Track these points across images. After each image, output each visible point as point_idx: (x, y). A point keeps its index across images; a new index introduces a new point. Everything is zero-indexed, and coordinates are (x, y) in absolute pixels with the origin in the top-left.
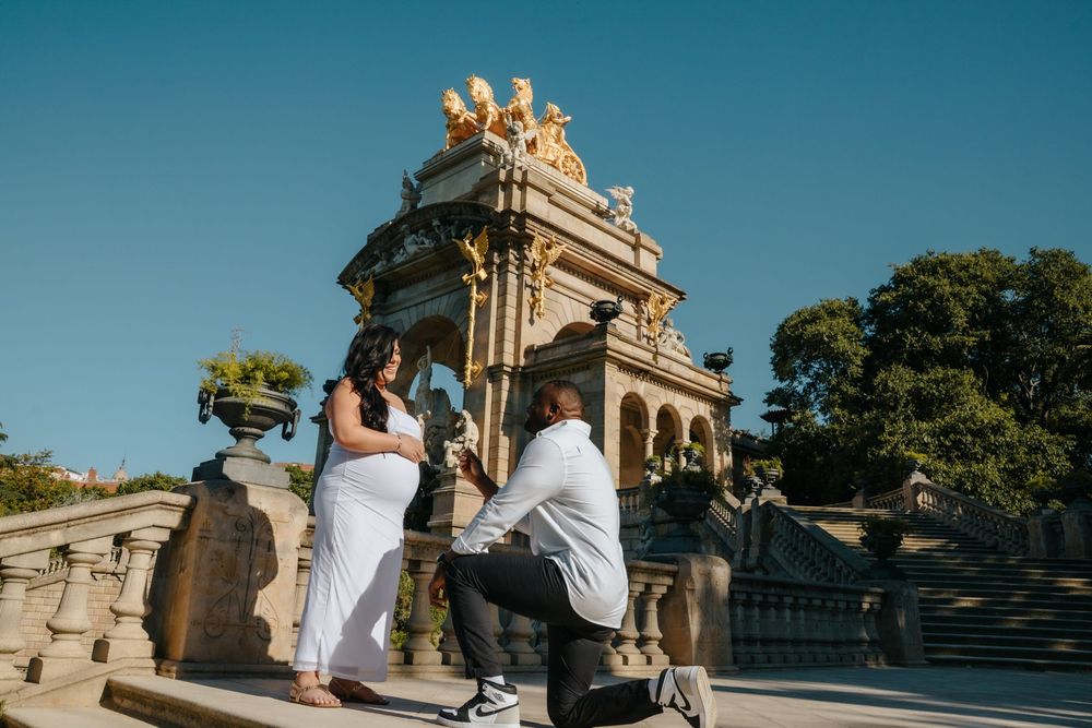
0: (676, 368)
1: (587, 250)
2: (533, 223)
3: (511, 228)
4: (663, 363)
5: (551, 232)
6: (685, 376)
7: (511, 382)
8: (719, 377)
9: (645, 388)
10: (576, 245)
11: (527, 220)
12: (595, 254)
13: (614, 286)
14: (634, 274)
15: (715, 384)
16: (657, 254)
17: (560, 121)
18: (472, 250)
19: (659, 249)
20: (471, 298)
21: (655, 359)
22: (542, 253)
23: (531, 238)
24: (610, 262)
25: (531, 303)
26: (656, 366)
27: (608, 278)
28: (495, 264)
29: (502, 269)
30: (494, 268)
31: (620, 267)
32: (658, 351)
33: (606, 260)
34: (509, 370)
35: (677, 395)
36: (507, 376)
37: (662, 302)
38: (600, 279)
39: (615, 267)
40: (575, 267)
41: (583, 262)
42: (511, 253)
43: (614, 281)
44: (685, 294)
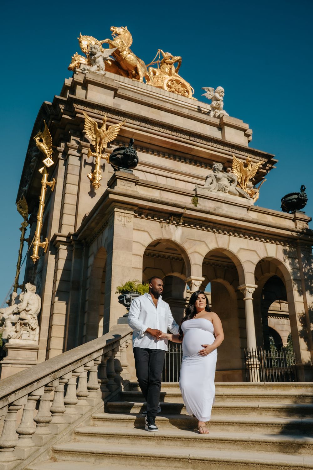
0: (225, 209)
1: (151, 127)
2: (82, 107)
3: (64, 116)
5: (103, 113)
6: (234, 215)
7: (68, 250)
8: (292, 216)
9: (183, 233)
10: (137, 123)
11: (75, 105)
12: (161, 130)
13: (195, 158)
14: (210, 144)
15: (289, 224)
16: (244, 130)
17: (172, 61)
18: (42, 145)
19: (246, 126)
21: (195, 202)
23: (83, 121)
24: (180, 135)
25: (91, 177)
26: (195, 208)
27: (187, 152)
28: (61, 152)
29: (66, 155)
30: (60, 156)
31: (192, 138)
32: (198, 193)
33: (175, 134)
34: (64, 239)
35: (232, 238)
36: (65, 245)
37: (246, 165)
38: (178, 153)
39: (188, 140)
40: (148, 146)
41: (152, 138)
42: (73, 139)
43: (192, 153)
44: (273, 157)
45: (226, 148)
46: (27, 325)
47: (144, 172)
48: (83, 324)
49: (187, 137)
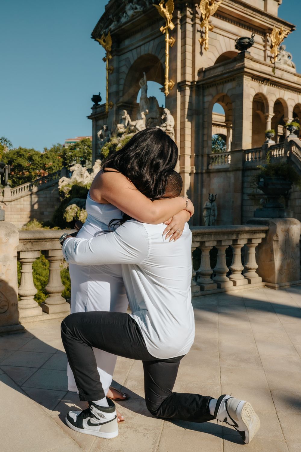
0: (286, 76)
4: (278, 73)
9: (267, 89)
12: (239, 6)
14: (263, 17)
18: (165, 10)
20: (166, 42)
21: (273, 71)
22: (206, 8)
25: (201, 41)
26: (274, 75)
27: (247, 21)
28: (179, 19)
29: (183, 21)
30: (178, 21)
31: (254, 13)
32: (276, 66)
33: (246, 9)
34: (189, 84)
35: (286, 92)
36: (189, 87)
37: (280, 34)
38: (242, 22)
39: (251, 13)
40: (227, 16)
41: (232, 12)
42: (188, 10)
43: (250, 22)
44: (294, 27)
45: (271, 20)
46: (171, 134)
47: (224, 36)
48: (203, 135)
49: (252, 12)
